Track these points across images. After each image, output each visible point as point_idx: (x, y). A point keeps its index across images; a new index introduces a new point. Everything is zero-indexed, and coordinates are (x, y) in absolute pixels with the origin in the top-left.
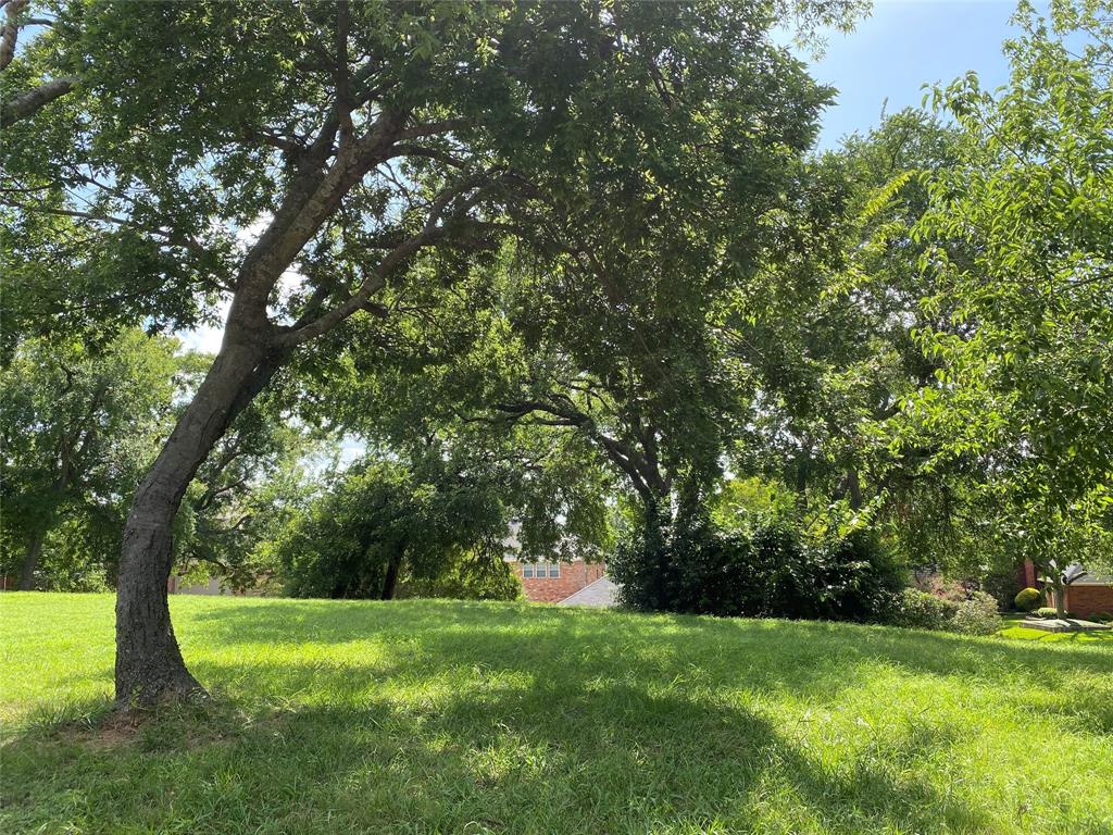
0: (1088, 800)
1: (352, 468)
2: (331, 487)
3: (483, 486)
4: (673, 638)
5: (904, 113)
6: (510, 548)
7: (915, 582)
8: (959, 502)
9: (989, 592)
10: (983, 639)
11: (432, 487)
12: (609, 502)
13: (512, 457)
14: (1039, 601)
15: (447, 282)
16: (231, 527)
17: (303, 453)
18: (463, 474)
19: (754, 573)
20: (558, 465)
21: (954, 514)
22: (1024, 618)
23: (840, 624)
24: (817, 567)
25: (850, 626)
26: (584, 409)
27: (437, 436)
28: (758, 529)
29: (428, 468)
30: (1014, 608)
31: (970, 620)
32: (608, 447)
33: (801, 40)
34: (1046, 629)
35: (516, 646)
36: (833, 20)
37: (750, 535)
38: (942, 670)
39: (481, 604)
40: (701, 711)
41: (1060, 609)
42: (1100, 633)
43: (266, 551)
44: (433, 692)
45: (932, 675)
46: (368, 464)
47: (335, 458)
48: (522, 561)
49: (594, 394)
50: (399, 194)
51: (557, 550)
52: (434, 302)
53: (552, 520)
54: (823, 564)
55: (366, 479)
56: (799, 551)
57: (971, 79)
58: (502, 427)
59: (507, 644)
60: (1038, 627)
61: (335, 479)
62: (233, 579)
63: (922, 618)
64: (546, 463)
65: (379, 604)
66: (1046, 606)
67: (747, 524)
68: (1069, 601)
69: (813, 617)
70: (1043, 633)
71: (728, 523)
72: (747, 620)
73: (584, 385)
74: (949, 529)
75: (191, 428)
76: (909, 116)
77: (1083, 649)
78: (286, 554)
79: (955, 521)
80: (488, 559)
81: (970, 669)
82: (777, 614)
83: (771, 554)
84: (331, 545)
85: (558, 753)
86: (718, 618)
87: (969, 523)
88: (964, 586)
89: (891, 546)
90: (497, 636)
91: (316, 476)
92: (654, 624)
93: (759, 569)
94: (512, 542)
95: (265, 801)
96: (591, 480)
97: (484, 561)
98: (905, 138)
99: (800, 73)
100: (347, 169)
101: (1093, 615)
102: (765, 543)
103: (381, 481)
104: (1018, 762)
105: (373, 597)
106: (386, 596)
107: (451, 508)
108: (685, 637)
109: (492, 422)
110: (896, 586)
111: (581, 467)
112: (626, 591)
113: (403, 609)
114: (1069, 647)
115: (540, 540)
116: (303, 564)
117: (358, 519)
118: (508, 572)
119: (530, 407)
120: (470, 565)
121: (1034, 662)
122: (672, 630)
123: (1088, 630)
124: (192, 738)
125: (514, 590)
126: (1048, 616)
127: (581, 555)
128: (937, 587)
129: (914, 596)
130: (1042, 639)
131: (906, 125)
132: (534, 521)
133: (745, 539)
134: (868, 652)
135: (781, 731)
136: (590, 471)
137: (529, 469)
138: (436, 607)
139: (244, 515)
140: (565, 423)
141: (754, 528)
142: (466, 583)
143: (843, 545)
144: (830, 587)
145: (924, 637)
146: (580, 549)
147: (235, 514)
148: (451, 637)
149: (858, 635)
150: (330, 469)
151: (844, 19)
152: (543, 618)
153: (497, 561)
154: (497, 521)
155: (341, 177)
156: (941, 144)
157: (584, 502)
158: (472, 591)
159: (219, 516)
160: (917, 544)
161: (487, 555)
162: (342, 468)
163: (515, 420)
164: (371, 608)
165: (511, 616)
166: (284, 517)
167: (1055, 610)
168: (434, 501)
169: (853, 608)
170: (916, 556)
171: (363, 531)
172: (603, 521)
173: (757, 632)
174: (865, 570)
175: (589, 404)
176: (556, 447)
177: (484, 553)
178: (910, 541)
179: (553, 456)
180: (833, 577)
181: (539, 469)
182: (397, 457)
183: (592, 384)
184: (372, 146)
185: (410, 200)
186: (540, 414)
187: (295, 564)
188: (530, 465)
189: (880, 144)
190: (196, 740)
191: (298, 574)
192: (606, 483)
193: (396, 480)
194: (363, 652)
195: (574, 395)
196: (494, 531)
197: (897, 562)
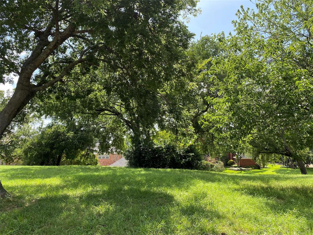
0: (248, 210)
1: (47, 126)
2: (40, 132)
3: (88, 132)
4: (144, 175)
5: (206, 36)
6: (96, 150)
7: (204, 159)
8: (216, 138)
9: (221, 161)
10: (221, 173)
11: (73, 132)
12: (125, 137)
13: (97, 124)
14: (233, 163)
15: (84, 74)
16: (6, 144)
17: (31, 122)
18: (82, 129)
19: (164, 157)
20: (111, 126)
21: (214, 141)
22: (229, 167)
23: (187, 170)
24: (181, 155)
25: (189, 170)
26: (119, 111)
27: (74, 117)
28: (166, 145)
29: (71, 127)
30: (228, 165)
31: (217, 168)
32: (126, 122)
33: (184, 17)
34: (235, 170)
35: (100, 178)
36: (192, 13)
37: (163, 146)
38: (213, 181)
39: (87, 167)
40: (154, 194)
41: (238, 165)
42: (247, 171)
43: (18, 151)
44: (79, 192)
45: (211, 182)
46: (52, 125)
47: (42, 124)
48: (99, 154)
49: (122, 107)
50: (70, 48)
51: (109, 151)
52: (79, 79)
53: (108, 142)
54: (182, 154)
55: (52, 130)
56: (176, 150)
57: (223, 33)
58: (95, 115)
59: (98, 178)
60: (233, 170)
61: (42, 130)
62: (6, 160)
63: (205, 168)
64: (107, 126)
65: (56, 167)
66: (235, 164)
67: (163, 143)
68: (240, 163)
69: (179, 168)
70: (234, 171)
71: (157, 144)
72: (163, 169)
73: (120, 104)
74: (213, 145)
75: (5, 115)
76: (207, 37)
77: (244, 175)
78: (26, 152)
79: (215, 143)
80: (89, 154)
81: (219, 181)
82: (170, 168)
83: (169, 151)
84: (41, 149)
85: (118, 207)
86: (155, 169)
87: (218, 143)
88: (216, 159)
89: (199, 149)
90: (95, 175)
91: (36, 129)
92: (138, 171)
93: (166, 155)
94: (96, 148)
95: (35, 224)
96: (120, 131)
97: (88, 154)
98: (206, 43)
99: (186, 29)
100: (57, 41)
101: (245, 166)
102: (167, 148)
103: (57, 131)
104: (232, 203)
105: (54, 165)
106: (58, 165)
107: (78, 139)
108: (147, 174)
109: (92, 114)
110: (200, 160)
111: (117, 127)
112: (130, 162)
113: (64, 169)
114: (241, 175)
115: (104, 148)
116: (31, 155)
117: (49, 142)
118: (95, 157)
119: (104, 110)
120: (83, 155)
121: (234, 178)
122: (143, 172)
123: (244, 170)
124: (7, 208)
125: (96, 162)
126: (235, 167)
127: (117, 152)
128: (209, 160)
129: (204, 162)
130: (234, 173)
131: (206, 40)
132: (103, 142)
133: (162, 147)
134: (195, 177)
135: (175, 198)
136: (120, 128)
137: (102, 128)
138: (74, 167)
139: (10, 140)
140: (113, 115)
141: (165, 144)
142: (82, 161)
143: (187, 149)
144: (184, 160)
145: (207, 173)
146: (116, 150)
147: (7, 140)
148: (81, 176)
149: (191, 172)
150: (40, 127)
151: (195, 13)
152: (107, 170)
153: (91, 154)
154: (92, 142)
155: (55, 43)
156: (215, 45)
157: (118, 137)
158: (84, 163)
159: (2, 141)
160: (205, 149)
161: (89, 152)
162: (44, 126)
163: (99, 114)
164: (55, 168)
165: (97, 170)
166: (25, 141)
167: (237, 165)
168: (73, 137)
169: (190, 165)
170: (205, 152)
171: (51, 146)
172: (123, 143)
173: (166, 172)
174: (193, 155)
175: (121, 109)
176: (110, 121)
177: (88, 152)
178: (203, 148)
179: (109, 124)
180: (185, 157)
181: (105, 128)
182: (61, 123)
183: (122, 104)
184: (65, 35)
185: (74, 50)
186: (106, 112)
187: (29, 155)
188: (102, 126)
189: (200, 44)
190: (8, 208)
191: (29, 158)
192: (124, 132)
193: (61, 130)
194: (55, 181)
195: (116, 107)
196: (91, 146)
197: (200, 153)
